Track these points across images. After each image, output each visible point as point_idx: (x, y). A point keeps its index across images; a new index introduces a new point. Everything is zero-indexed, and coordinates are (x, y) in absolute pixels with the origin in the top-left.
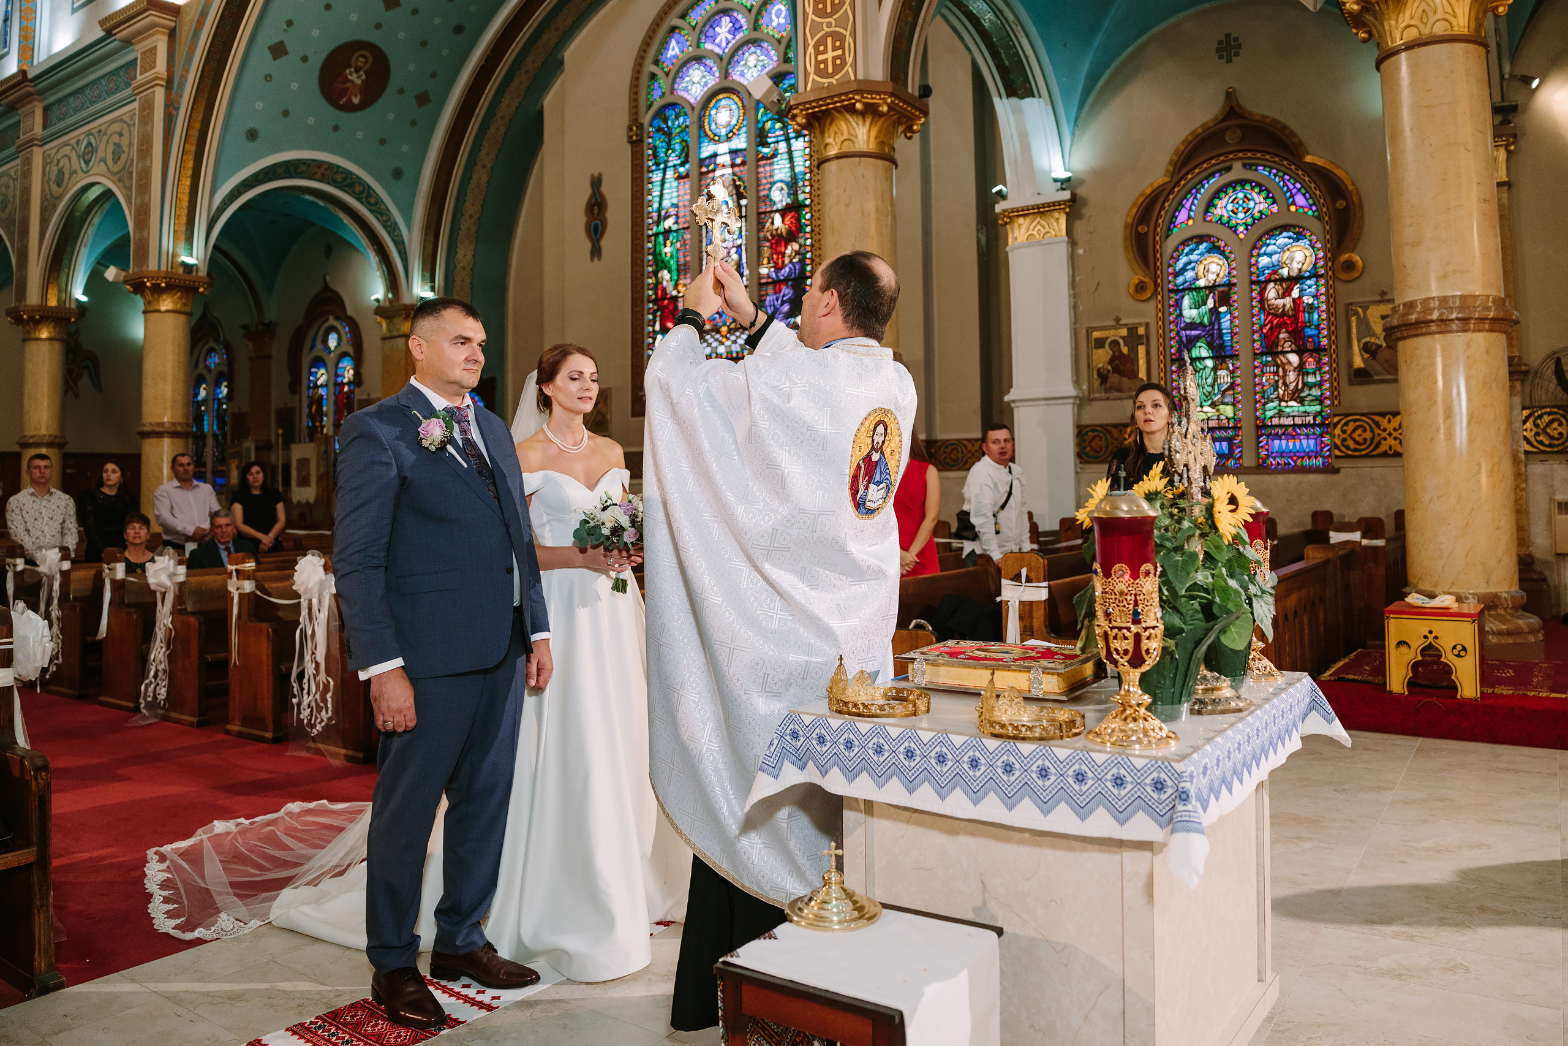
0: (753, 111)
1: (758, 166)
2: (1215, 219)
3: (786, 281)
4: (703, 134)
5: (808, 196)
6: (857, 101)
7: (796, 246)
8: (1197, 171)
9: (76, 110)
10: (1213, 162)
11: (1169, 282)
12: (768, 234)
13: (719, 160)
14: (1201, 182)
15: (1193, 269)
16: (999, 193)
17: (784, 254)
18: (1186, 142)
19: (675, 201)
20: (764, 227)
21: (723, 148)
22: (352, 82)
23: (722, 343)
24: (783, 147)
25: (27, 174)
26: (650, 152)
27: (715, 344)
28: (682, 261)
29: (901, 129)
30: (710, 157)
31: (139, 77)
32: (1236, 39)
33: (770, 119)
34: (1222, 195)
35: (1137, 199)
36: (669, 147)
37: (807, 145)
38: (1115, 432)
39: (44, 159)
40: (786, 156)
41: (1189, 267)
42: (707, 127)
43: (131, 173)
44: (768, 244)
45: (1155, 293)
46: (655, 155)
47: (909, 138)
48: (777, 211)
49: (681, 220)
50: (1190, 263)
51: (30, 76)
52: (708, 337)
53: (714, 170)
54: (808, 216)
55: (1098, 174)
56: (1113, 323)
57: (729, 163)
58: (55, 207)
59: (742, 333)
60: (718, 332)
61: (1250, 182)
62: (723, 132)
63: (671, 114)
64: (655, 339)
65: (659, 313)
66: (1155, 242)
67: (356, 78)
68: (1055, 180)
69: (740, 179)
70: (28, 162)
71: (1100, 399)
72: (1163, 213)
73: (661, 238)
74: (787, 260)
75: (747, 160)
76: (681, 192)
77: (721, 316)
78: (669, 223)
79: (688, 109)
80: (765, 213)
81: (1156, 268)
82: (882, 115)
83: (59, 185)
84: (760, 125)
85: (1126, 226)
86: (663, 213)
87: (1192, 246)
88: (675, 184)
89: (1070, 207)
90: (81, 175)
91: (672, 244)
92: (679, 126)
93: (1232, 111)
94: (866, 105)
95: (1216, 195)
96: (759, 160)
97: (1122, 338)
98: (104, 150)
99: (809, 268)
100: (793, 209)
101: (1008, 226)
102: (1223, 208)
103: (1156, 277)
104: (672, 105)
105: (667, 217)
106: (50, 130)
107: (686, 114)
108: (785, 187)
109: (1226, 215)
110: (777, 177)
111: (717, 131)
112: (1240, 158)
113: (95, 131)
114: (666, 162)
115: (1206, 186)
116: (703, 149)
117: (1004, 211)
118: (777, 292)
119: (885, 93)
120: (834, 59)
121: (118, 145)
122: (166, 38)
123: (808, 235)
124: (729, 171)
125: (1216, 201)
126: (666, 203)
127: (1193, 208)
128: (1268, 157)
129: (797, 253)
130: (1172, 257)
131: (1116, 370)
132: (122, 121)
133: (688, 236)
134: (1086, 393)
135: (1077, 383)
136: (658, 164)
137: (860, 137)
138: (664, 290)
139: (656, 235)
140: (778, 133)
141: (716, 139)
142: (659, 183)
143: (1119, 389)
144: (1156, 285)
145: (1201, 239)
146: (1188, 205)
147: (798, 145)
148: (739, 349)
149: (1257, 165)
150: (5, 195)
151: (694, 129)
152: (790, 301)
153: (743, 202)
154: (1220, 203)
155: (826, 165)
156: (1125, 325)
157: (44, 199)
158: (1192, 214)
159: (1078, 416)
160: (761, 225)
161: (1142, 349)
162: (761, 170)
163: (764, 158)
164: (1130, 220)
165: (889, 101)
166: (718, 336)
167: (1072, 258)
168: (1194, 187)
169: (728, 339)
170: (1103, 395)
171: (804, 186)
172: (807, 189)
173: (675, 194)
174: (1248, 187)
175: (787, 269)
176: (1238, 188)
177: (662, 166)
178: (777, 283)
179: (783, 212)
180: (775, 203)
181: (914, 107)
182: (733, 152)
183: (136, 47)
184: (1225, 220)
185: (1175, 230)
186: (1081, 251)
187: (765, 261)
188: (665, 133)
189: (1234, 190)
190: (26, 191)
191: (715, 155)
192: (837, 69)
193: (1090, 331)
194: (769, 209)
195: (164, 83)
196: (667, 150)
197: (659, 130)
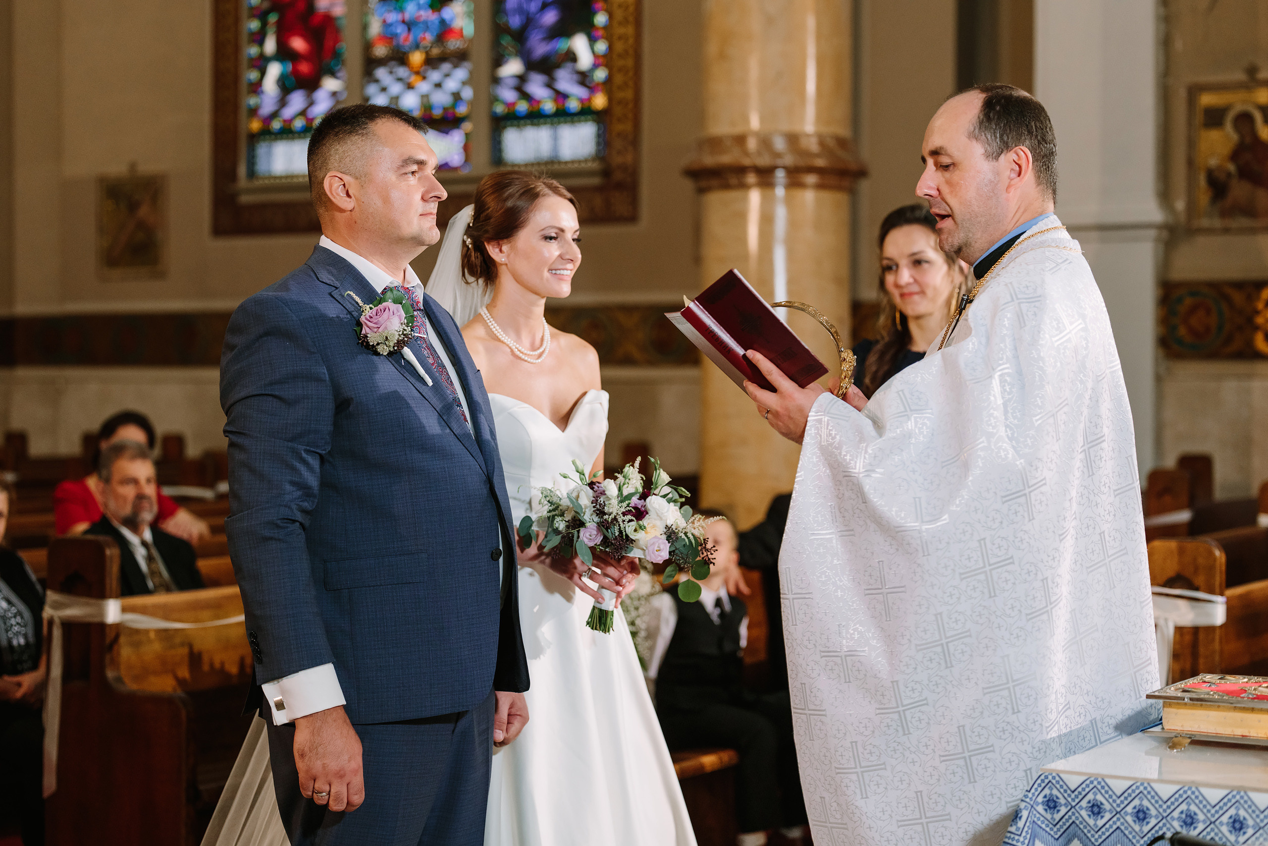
23: (410, 87)
27: (395, 88)
38: (1238, 298)
52: (380, 73)
56: (1243, 77)
59: (456, 66)
64: (263, 73)
65: (273, 18)
71: (1209, 231)
77: (409, 27)
131: (1245, 173)
134: (1182, 218)
135: (1165, 195)
143: (1249, 210)
148: (447, 99)
159: (1164, 265)
166: (402, 72)
169: (424, 77)
170: (1217, 223)
193: (1194, 91)
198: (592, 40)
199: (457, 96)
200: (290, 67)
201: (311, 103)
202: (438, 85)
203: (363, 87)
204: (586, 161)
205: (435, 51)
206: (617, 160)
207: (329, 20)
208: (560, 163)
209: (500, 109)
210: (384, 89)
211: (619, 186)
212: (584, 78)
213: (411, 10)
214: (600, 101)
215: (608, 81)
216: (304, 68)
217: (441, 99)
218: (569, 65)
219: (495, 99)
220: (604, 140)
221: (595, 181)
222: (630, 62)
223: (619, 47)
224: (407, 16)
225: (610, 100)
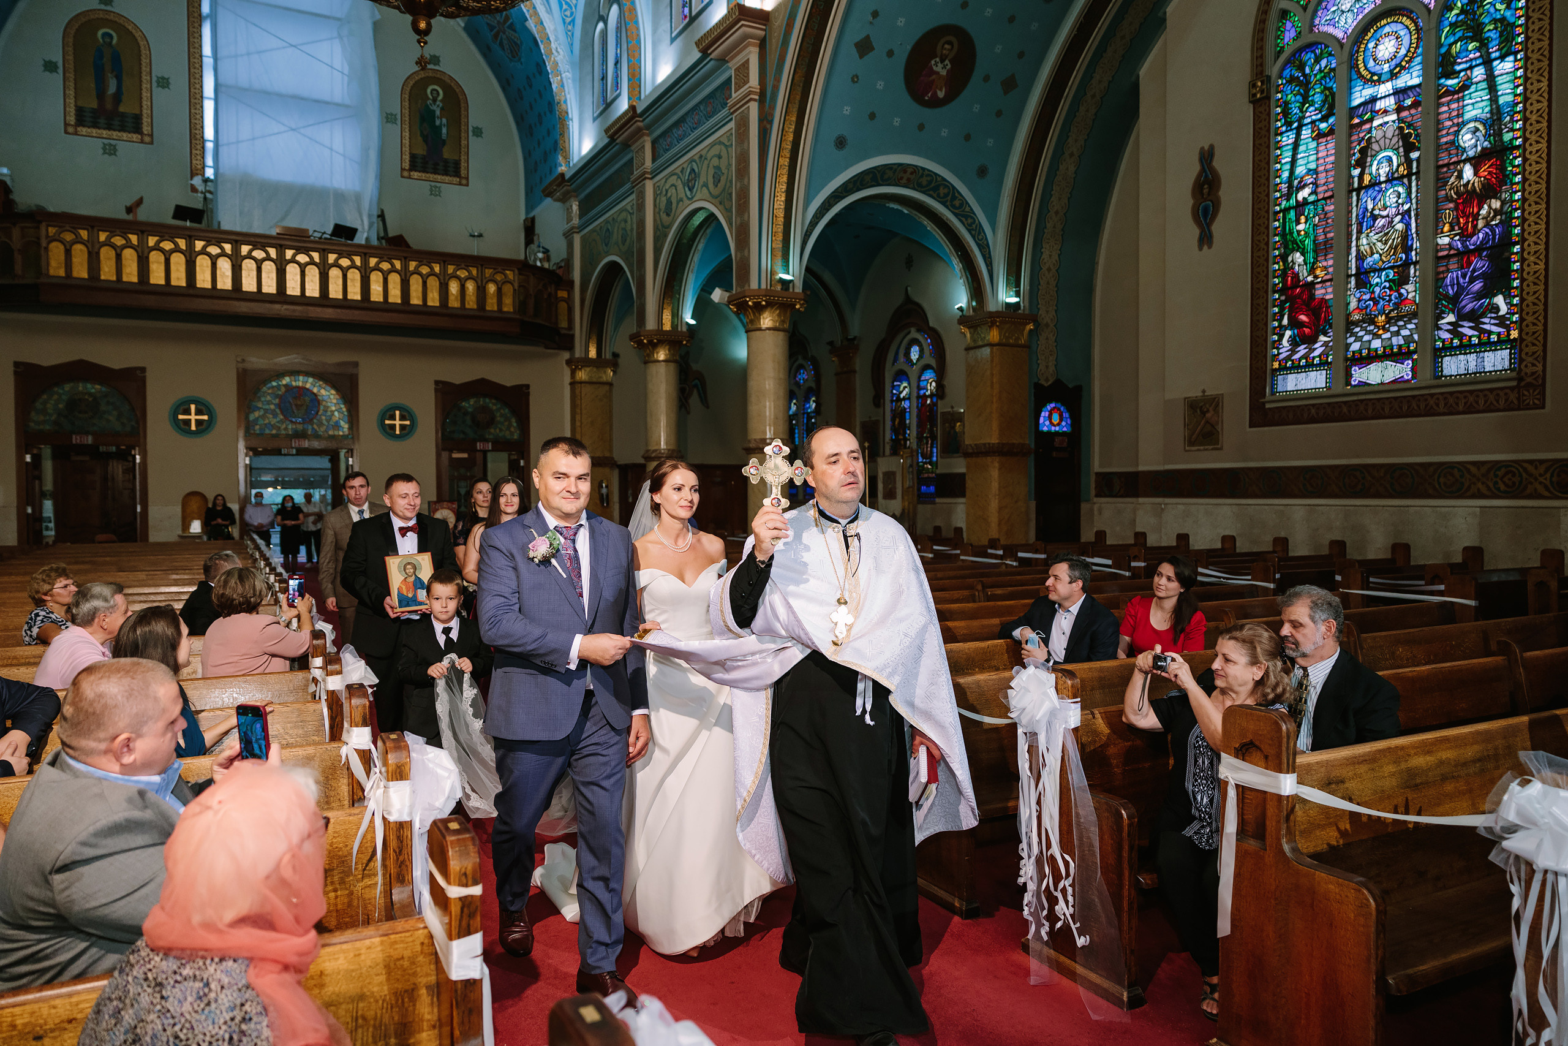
3: (1478, 250)
4: (1355, 76)
5: (1519, 134)
9: (679, 140)
12: (1452, 193)
13: (1379, 105)
19: (1313, 166)
21: (1385, 89)
22: (938, 73)
23: (1379, 336)
24: (1480, 73)
25: (641, 207)
26: (1279, 110)
27: (1367, 338)
28: (1321, 238)
30: (1365, 104)
31: (734, 95)
36: (1305, 98)
37: (1521, 64)
39: (655, 192)
40: (1484, 85)
42: (1361, 66)
43: (731, 194)
44: (1451, 205)
46: (1286, 113)
48: (1468, 160)
49: (1320, 189)
51: (639, 111)
52: (1357, 329)
53: (1370, 120)
54: (1519, 161)
58: (666, 236)
59: (1408, 322)
60: (1372, 322)
62: (1383, 69)
63: (1308, 57)
64: (1282, 336)
65: (1287, 305)
67: (941, 69)
69: (1409, 126)
70: (641, 196)
73: (1292, 214)
74: (1481, 224)
76: (1322, 154)
77: (1376, 303)
78: (1303, 194)
79: (1334, 47)
83: (668, 215)
84: (1444, 50)
86: (1296, 182)
88: (1313, 144)
90: (687, 202)
91: (1307, 219)
92: (1320, 71)
96: (1440, 97)
98: (706, 176)
104: (1311, 46)
105: (1301, 186)
106: (659, 162)
107: (1330, 54)
108: (1481, 127)
111: (1375, 69)
113: (696, 158)
114: (1301, 120)
116: (1354, 96)
118: (1464, 266)
121: (718, 168)
122: (757, 50)
123: (1517, 187)
124: (1393, 117)
126: (1300, 170)
132: (721, 143)
133: (1330, 208)
136: (1289, 124)
138: (1296, 276)
139: (1286, 210)
140: (1472, 56)
141: (1373, 79)
142: (1290, 147)
147: (1505, 66)
148: (1402, 342)
150: (624, 229)
151: (1343, 71)
152: (1484, 276)
153: (1414, 155)
157: (656, 229)
162: (1444, 109)
163: (1449, 93)
166: (1371, 328)
169: (1386, 330)
171: (1513, 120)
173: (1313, 158)
177: (1295, 125)
178: (1465, 255)
179: (1478, 160)
180: (1464, 150)
182: (1400, 93)
183: (730, 64)
187: (1446, 228)
188: (1300, 84)
190: (641, 223)
191: (1373, 100)
194: (1454, 160)
195: (757, 97)
196: (1303, 104)
197: (1292, 80)
198: (1509, 297)
199: (1408, 339)
200: (1296, 332)
202: (1397, 333)
203: (1346, 338)
204: (1503, 371)
205: (1393, 314)
207: (1324, 301)
209: (1439, 344)
210: (1359, 339)
211: (1530, 386)
213: (1377, 290)
216: (1307, 331)
217: (1397, 341)
219: (1436, 339)
221: (1512, 383)
224: (1376, 295)
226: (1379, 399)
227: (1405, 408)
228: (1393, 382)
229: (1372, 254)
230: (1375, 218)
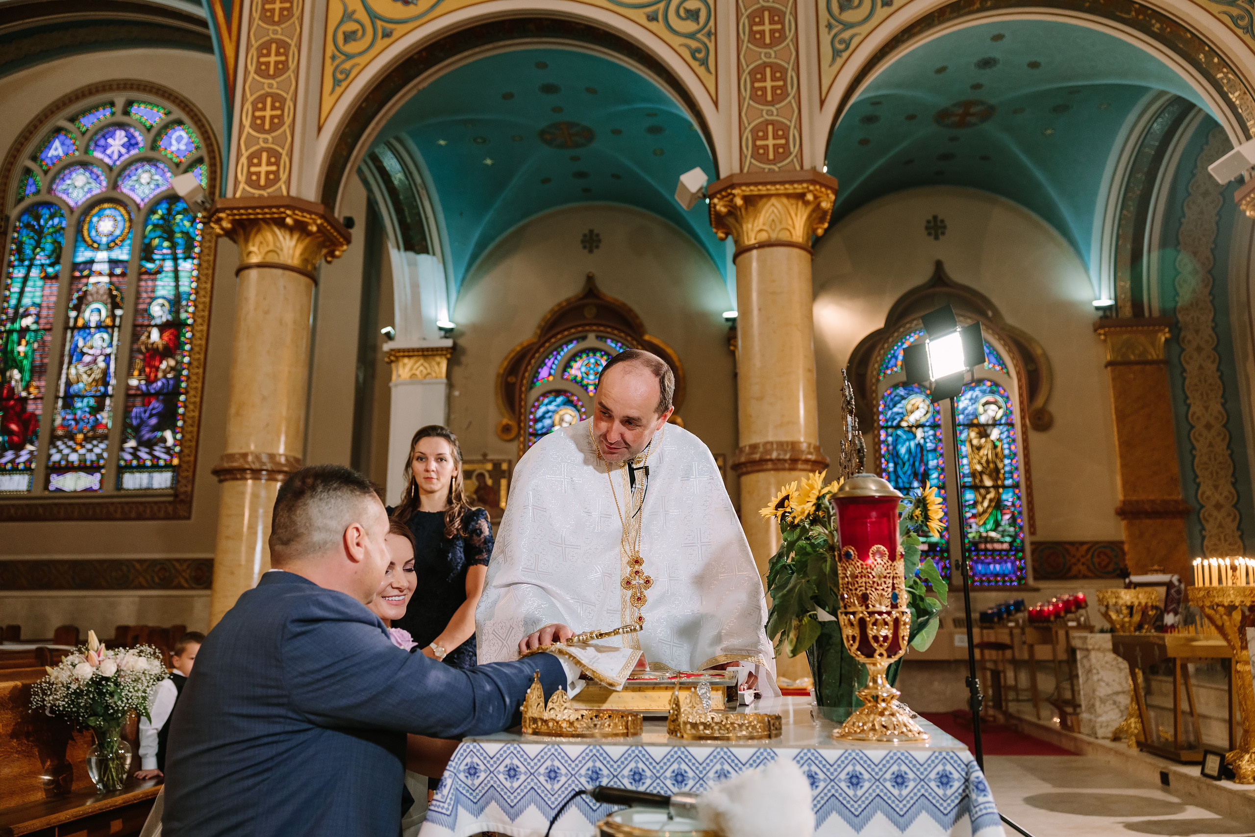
0: (139, 228)
1: (140, 280)
2: (571, 377)
3: (156, 394)
4: (80, 239)
5: (191, 315)
6: (288, 216)
7: (172, 363)
8: (559, 336)
10: (573, 330)
11: (530, 427)
12: (143, 348)
13: (96, 267)
14: (561, 346)
15: (550, 417)
16: (388, 334)
17: (157, 369)
18: (553, 312)
19: (38, 301)
20: (138, 339)
21: (102, 255)
23: (75, 451)
24: (169, 265)
26: (14, 247)
27: (66, 451)
28: (38, 363)
29: (324, 251)
30: (85, 263)
32: (597, 235)
33: (159, 237)
34: (578, 359)
35: (510, 353)
36: (38, 244)
37: (196, 267)
40: (171, 275)
41: (547, 415)
42: (86, 233)
44: (141, 357)
45: (519, 435)
46: (20, 251)
47: (329, 262)
48: (156, 326)
49: (42, 321)
50: (548, 412)
52: (59, 443)
53: (88, 277)
54: (189, 335)
55: (476, 328)
56: (480, 457)
57: (107, 271)
59: (101, 442)
60: (72, 438)
61: (601, 350)
62: (104, 240)
63: (45, 212)
66: (521, 392)
68: (441, 329)
69: (117, 289)
72: (529, 368)
73: (15, 336)
74: (160, 375)
75: (128, 271)
76: (47, 291)
77: (77, 422)
78: (27, 322)
79: (65, 211)
80: (142, 326)
81: (520, 414)
82: (309, 234)
84: (147, 241)
85: (498, 375)
86: (21, 310)
87: (551, 398)
88: (40, 283)
89: (451, 353)
91: (27, 343)
92: (53, 226)
93: (591, 291)
94: (296, 221)
95: (573, 358)
96: (141, 274)
97: (488, 471)
99: (183, 385)
100: (174, 326)
101: (393, 365)
102: (577, 369)
103: (519, 422)
104: (48, 205)
105: (26, 315)
107: (62, 216)
108: (166, 304)
109: (579, 375)
110: (160, 292)
111: (97, 239)
112: (594, 331)
114: (32, 260)
115: (565, 350)
116: (78, 254)
117: (392, 350)
118: (146, 404)
119: (316, 214)
120: (268, 173)
123: (187, 353)
124: (105, 279)
125: (572, 363)
126: (26, 301)
127: (554, 367)
128: (616, 332)
129: (172, 369)
130: (534, 406)
131: (482, 498)
133: (48, 338)
136: (21, 260)
137: (285, 250)
138: (12, 390)
139: (10, 332)
140: (165, 251)
141: (94, 246)
142: (20, 280)
144: (520, 428)
145: (558, 393)
146: (549, 364)
147: (186, 266)
148: (94, 458)
149: (607, 338)
152: (159, 414)
153: (118, 312)
154: (575, 365)
155: (246, 272)
156: (491, 461)
158: (552, 372)
160: (135, 337)
161: (504, 482)
162: (143, 283)
163: (148, 272)
164: (501, 371)
165: (319, 221)
166: (71, 443)
167: (449, 399)
168: (556, 350)
169: (83, 447)
171: (187, 305)
172: (191, 309)
173: (39, 294)
174: (598, 354)
175: (159, 384)
176: (591, 354)
177: (27, 263)
178: (147, 396)
179: (162, 328)
180: (153, 318)
181: (339, 233)
182: (113, 263)
184: (579, 379)
185: (538, 384)
186: (457, 393)
187: (136, 373)
188: (34, 231)
189: (588, 356)
191: (92, 262)
192: (270, 183)
194: (146, 323)
196: (35, 248)
197: (28, 226)
198: (174, 433)
199: (100, 456)
200: (6, 438)
201: (18, 456)
202: (91, 451)
203: (49, 449)
204: (167, 488)
205: (90, 434)
206: (183, 489)
207: (33, 416)
208: (153, 489)
209: (122, 463)
210: (60, 451)
211: (182, 501)
212: (168, 451)
213: (79, 413)
214: (176, 461)
215: (181, 451)
216: (15, 438)
217: (91, 457)
218: (162, 445)
219: (120, 458)
220: (175, 480)
221: (171, 499)
222: (194, 444)
223: (188, 436)
224: (78, 417)
225: (180, 459)
226: (70, 504)
227: (91, 513)
228: (86, 490)
229: (78, 382)
230: (83, 354)
